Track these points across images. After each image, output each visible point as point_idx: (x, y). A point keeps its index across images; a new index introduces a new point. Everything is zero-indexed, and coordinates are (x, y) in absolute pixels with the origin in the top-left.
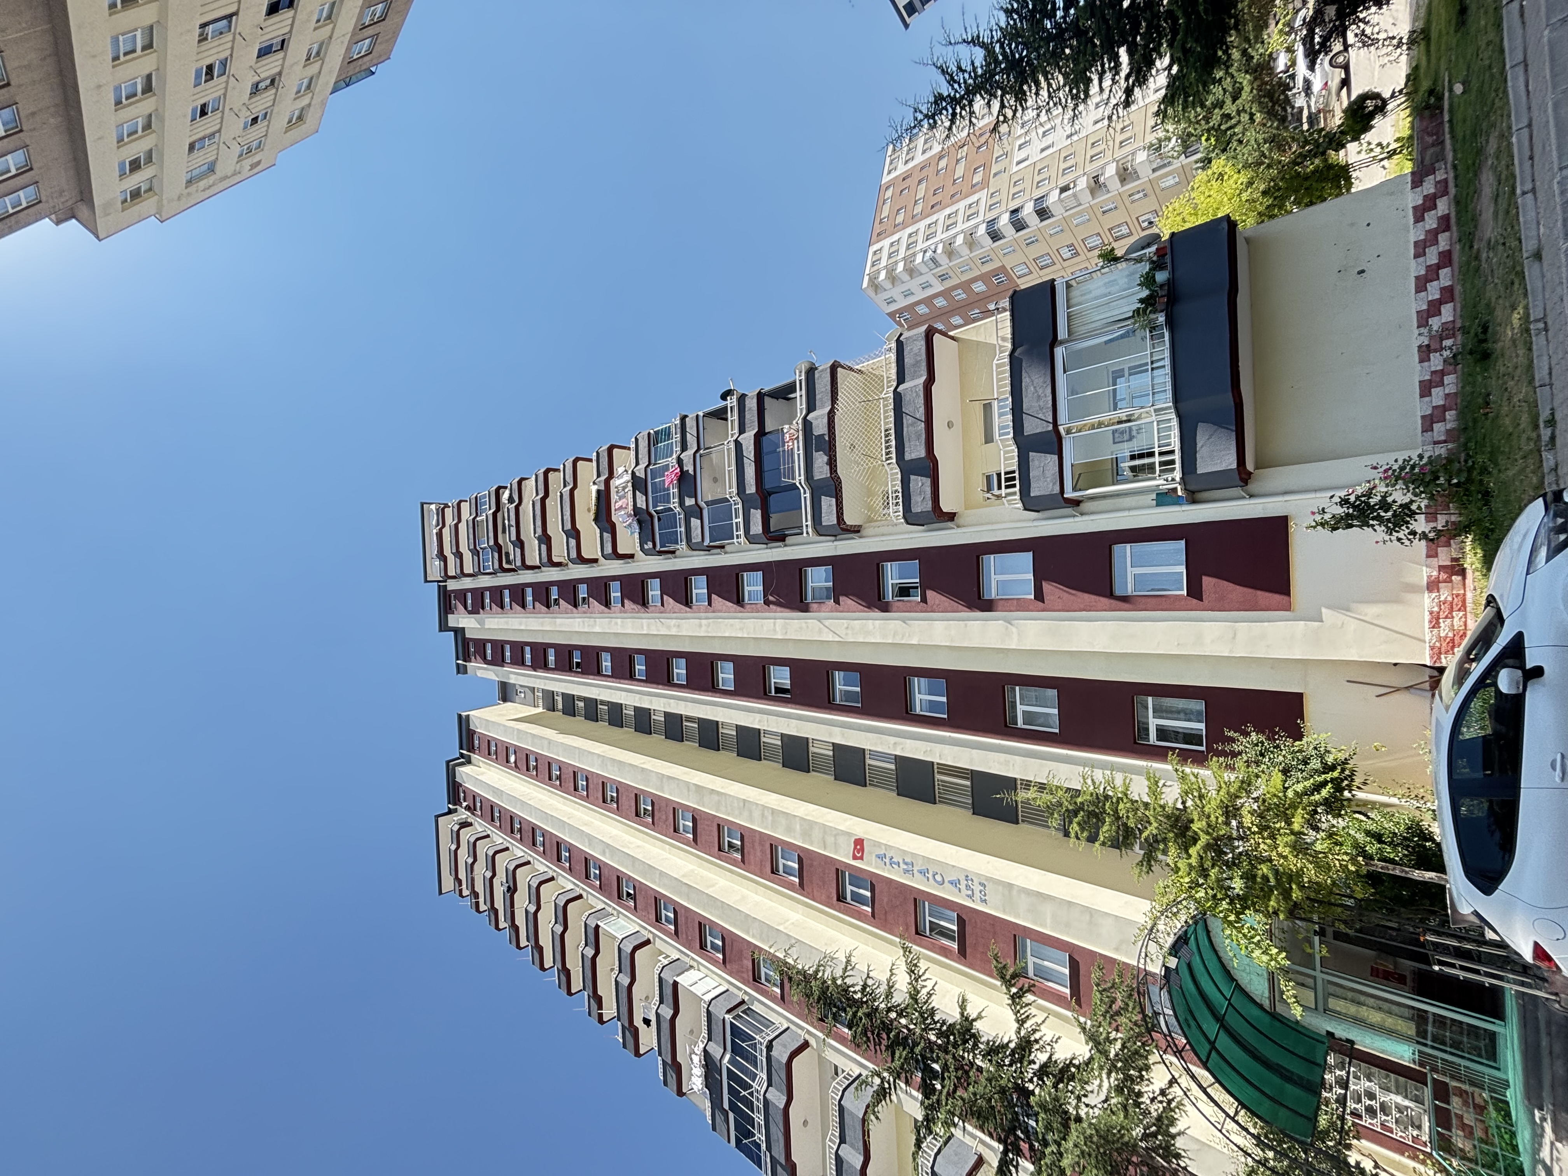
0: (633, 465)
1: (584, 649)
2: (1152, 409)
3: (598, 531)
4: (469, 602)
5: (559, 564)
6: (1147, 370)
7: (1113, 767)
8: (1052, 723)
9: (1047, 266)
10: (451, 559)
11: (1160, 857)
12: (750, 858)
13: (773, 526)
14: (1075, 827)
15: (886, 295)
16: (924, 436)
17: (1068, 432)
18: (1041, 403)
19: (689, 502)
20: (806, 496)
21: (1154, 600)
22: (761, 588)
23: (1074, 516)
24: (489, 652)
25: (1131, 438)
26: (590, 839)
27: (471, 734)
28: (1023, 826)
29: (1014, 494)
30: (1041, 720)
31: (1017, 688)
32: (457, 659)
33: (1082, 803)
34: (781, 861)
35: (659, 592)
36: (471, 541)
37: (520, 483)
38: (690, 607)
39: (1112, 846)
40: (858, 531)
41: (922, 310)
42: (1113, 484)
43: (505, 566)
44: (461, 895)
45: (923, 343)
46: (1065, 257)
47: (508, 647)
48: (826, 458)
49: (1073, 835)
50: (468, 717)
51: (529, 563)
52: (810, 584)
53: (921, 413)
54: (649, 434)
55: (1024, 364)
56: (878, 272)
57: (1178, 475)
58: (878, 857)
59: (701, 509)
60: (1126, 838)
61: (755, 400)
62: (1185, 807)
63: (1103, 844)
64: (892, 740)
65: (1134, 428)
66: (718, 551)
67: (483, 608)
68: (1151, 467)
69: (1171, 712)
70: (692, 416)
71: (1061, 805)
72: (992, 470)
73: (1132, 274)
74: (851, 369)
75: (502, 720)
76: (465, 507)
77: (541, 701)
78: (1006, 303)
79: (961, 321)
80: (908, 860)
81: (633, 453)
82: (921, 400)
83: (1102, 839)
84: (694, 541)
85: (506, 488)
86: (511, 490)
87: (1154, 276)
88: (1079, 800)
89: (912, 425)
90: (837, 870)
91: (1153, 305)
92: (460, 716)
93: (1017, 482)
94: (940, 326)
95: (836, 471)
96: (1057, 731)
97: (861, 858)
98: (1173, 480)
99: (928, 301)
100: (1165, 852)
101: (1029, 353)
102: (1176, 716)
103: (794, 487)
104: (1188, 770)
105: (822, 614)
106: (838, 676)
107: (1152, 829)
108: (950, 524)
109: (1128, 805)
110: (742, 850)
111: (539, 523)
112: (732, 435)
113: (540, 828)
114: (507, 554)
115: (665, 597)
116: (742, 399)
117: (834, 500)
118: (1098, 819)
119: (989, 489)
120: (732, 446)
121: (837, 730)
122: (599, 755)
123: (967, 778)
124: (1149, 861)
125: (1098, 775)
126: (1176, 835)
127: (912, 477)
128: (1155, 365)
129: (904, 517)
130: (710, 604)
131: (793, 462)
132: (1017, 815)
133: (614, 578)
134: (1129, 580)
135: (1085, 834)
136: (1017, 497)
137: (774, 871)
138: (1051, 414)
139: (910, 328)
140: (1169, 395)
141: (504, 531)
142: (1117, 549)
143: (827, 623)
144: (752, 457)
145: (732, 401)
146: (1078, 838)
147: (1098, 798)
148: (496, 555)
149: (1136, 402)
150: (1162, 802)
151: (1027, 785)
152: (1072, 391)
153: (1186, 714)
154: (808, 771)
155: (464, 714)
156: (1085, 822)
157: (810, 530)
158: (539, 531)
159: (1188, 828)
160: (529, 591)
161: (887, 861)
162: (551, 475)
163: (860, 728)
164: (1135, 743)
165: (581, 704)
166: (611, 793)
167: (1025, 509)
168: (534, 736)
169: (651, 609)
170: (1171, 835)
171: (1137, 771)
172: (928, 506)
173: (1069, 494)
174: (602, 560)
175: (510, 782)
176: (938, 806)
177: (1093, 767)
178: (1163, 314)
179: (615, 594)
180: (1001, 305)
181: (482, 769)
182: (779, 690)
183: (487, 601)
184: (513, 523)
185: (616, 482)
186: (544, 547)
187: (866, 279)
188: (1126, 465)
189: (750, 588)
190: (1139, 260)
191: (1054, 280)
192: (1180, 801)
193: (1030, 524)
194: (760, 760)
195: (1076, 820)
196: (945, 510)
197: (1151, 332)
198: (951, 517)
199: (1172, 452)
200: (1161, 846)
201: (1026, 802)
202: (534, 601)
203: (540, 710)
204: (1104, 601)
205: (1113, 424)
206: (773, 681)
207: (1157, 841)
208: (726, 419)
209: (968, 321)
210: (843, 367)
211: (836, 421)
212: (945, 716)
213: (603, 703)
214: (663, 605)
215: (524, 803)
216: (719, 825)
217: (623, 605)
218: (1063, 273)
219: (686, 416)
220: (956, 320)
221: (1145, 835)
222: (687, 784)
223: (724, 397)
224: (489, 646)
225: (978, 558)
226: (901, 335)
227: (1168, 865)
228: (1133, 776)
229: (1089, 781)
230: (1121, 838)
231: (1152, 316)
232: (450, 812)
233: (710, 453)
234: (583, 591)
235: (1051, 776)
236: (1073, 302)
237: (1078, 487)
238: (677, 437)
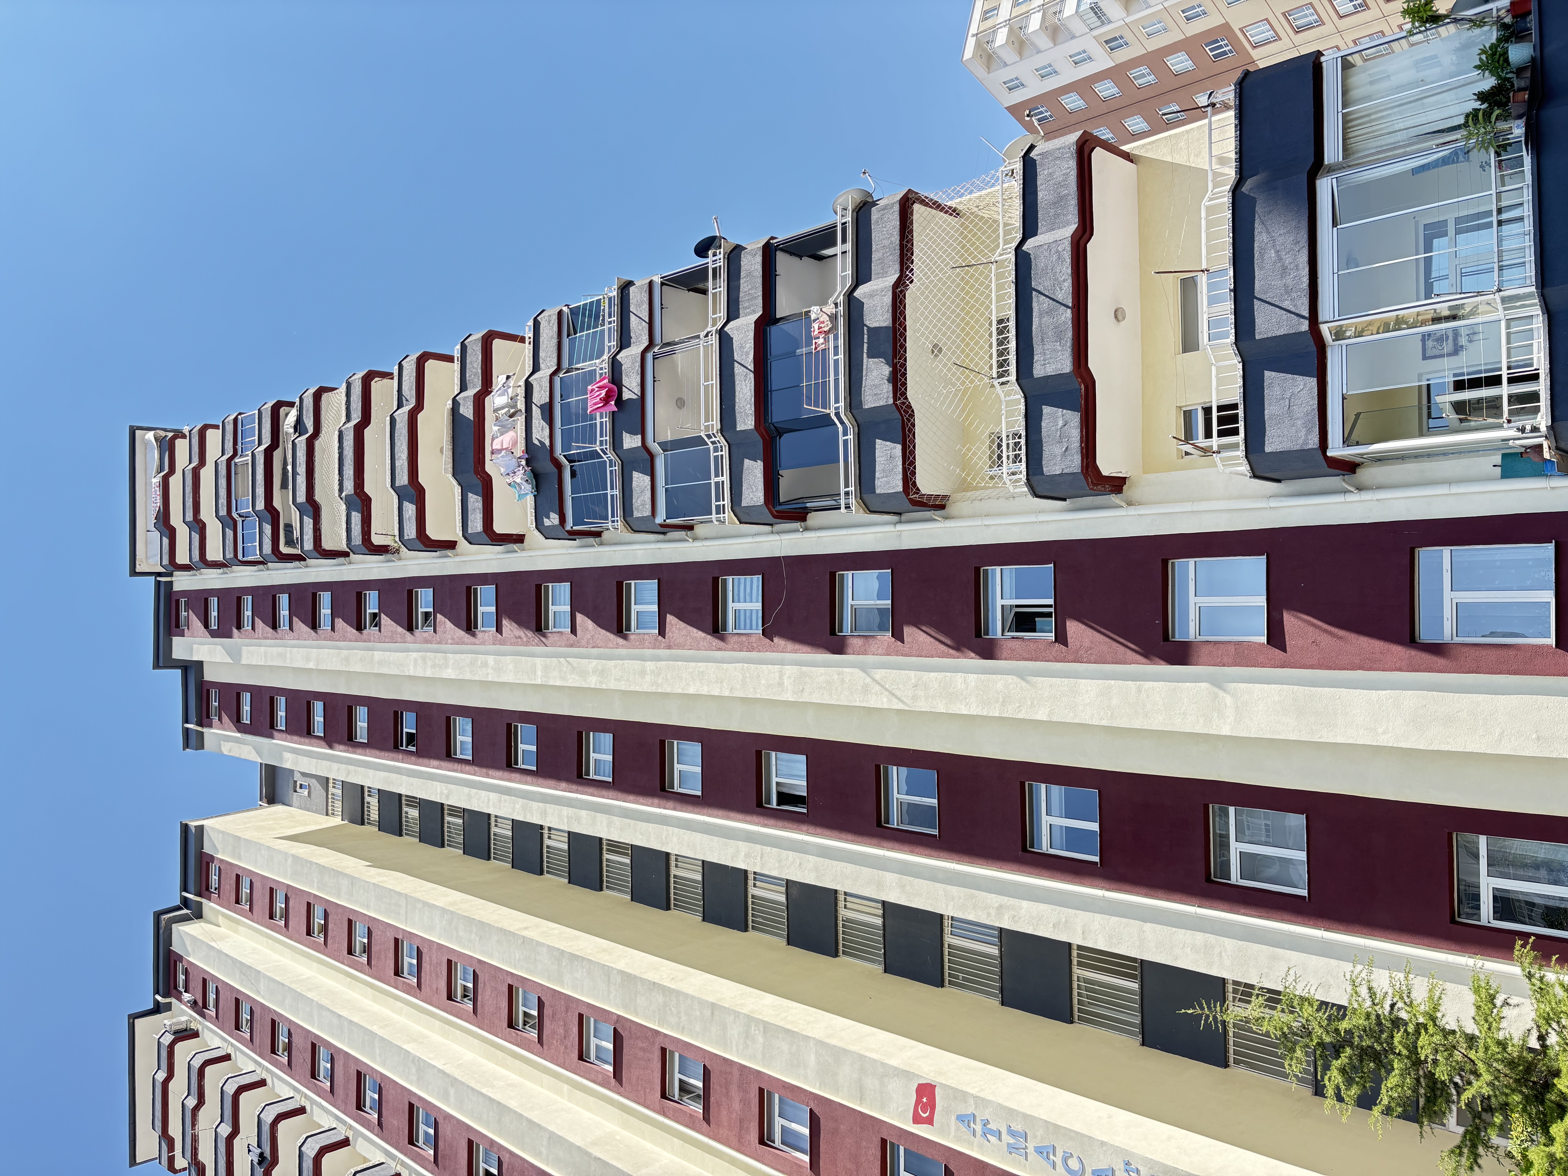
0: (529, 370)
1: (423, 710)
2: (1497, 296)
3: (458, 490)
4: (214, 614)
5: (382, 550)
6: (1489, 225)
7: (1409, 967)
8: (1295, 878)
9: (1309, 27)
10: (182, 533)
11: (1495, 1140)
12: (721, 1113)
13: (787, 489)
14: (1334, 1078)
15: (1006, 74)
16: (1069, 334)
17: (1339, 335)
18: (1289, 281)
19: (630, 441)
20: (847, 437)
21: (1493, 654)
22: (758, 606)
23: (1346, 492)
24: (246, 708)
25: (1457, 350)
26: (421, 1066)
27: (205, 861)
28: (1237, 1072)
29: (1236, 446)
30: (1272, 871)
31: (1232, 810)
32: (186, 720)
33: (1349, 1032)
34: (779, 1122)
35: (568, 608)
36: (223, 500)
37: (317, 397)
38: (625, 637)
39: (1405, 1116)
40: (942, 507)
41: (1073, 102)
42: (1421, 435)
43: (284, 549)
44: (171, 1167)
45: (1073, 164)
46: (1342, 10)
47: (281, 702)
48: (886, 370)
49: (1330, 1091)
50: (200, 829)
51: (327, 544)
52: (849, 602)
53: (1065, 292)
54: (560, 313)
55: (1259, 209)
56: (994, 30)
57: (1543, 420)
58: (961, 1118)
59: (652, 457)
60: (1431, 1100)
61: (759, 259)
62: (1544, 1046)
63: (1388, 1111)
64: (995, 900)
65: (1463, 332)
66: (681, 534)
67: (239, 627)
68: (1494, 405)
69: (1525, 866)
70: (641, 283)
71: (1310, 1034)
72: (1195, 401)
73: (1465, 47)
74: (938, 206)
75: (267, 839)
76: (213, 438)
77: (338, 805)
78: (1228, 94)
79: (1143, 126)
80: (1017, 1127)
81: (528, 348)
82: (1066, 269)
83: (1385, 1101)
84: (636, 514)
85: (291, 404)
86: (301, 410)
87: (1505, 53)
88: (1344, 1025)
89: (1049, 312)
90: (884, 1142)
91: (1500, 105)
92: (185, 828)
93: (1241, 425)
94: (1105, 134)
95: (904, 394)
96: (1304, 893)
97: (930, 1121)
98: (1535, 429)
99: (1083, 86)
100: (1504, 1131)
101: (1268, 187)
102: (1531, 873)
103: (825, 421)
104: (1551, 976)
105: (869, 659)
106: (897, 775)
107: (1480, 1087)
108: (1114, 499)
109: (1437, 1039)
110: (705, 1098)
111: (349, 471)
112: (715, 322)
113: (328, 1045)
114: (289, 527)
115: (579, 617)
116: (735, 254)
117: (899, 447)
118: (1380, 1064)
119: (1189, 435)
120: (714, 340)
121: (890, 878)
122: (443, 910)
123: (1132, 977)
124: (1474, 1146)
125: (1382, 981)
126: (1526, 1098)
127: (1046, 410)
128: (1504, 216)
129: (1029, 483)
130: (662, 632)
131: (825, 374)
132: (1226, 1050)
133: (484, 579)
134: (1447, 613)
135: (1355, 1091)
136: (1241, 452)
137: (765, 1140)
138: (1306, 301)
139: (1049, 135)
140: (1530, 271)
141: (284, 486)
142: (1425, 555)
143: (879, 674)
144: (750, 364)
145: (716, 259)
146: (1340, 1099)
147: (1379, 1023)
148: (268, 529)
149: (1469, 284)
150: (1501, 1036)
151: (1246, 991)
152: (1347, 260)
153: (1551, 870)
154: (836, 955)
155: (193, 824)
156: (1354, 1067)
157: (852, 501)
158: (349, 487)
159: (1548, 1086)
160: (325, 598)
161: (978, 1128)
162: (377, 385)
163: (933, 876)
164: (1453, 921)
165: (414, 813)
166: (463, 982)
167: (1255, 476)
168: (323, 869)
169: (552, 638)
170: (1517, 1098)
171: (1454, 975)
172: (1074, 463)
173: (1337, 449)
174: (463, 544)
175: (276, 956)
176: (1078, 1028)
177: (1371, 964)
178: (1521, 122)
179: (486, 608)
180: (1218, 98)
181: (223, 930)
182: (785, 798)
183: (248, 613)
184: (302, 469)
185: (496, 401)
186: (356, 517)
187: (971, 42)
188: (1445, 399)
189: (737, 606)
190: (1477, 22)
191: (1319, 54)
192: (1535, 1034)
193: (1263, 504)
194: (746, 930)
195: (1336, 1063)
196: (1105, 473)
197: (1498, 154)
198: (1117, 485)
199: (1535, 377)
200: (1498, 1119)
201: (1243, 1025)
202: (333, 616)
203: (337, 821)
204: (1398, 651)
205: (1423, 323)
206: (775, 780)
207: (1489, 1109)
208: (704, 292)
209: (1159, 125)
210: (923, 202)
211: (908, 301)
212: (1096, 859)
213: (455, 811)
214: (574, 631)
215: (299, 997)
216: (663, 1050)
217: (499, 629)
218: (1337, 41)
219: (630, 283)
220: (1136, 123)
221: (1467, 1095)
222: (607, 971)
223: (702, 249)
224: (246, 698)
225: (1165, 563)
226: (1032, 147)
227: (1509, 1155)
228: (1449, 986)
229: (1364, 991)
230: (1422, 1101)
231: (1502, 126)
232: (157, 1009)
233: (672, 352)
234: (425, 600)
235: (1291, 979)
236: (1354, 94)
237: (1355, 437)
238: (611, 324)
